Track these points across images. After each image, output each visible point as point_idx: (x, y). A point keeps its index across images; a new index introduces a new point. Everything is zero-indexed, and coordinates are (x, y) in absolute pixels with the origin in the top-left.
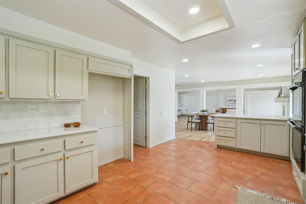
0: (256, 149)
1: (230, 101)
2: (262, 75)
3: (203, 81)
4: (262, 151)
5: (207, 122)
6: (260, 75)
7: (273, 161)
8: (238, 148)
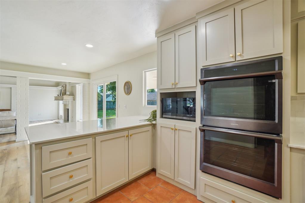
8: (97, 196)
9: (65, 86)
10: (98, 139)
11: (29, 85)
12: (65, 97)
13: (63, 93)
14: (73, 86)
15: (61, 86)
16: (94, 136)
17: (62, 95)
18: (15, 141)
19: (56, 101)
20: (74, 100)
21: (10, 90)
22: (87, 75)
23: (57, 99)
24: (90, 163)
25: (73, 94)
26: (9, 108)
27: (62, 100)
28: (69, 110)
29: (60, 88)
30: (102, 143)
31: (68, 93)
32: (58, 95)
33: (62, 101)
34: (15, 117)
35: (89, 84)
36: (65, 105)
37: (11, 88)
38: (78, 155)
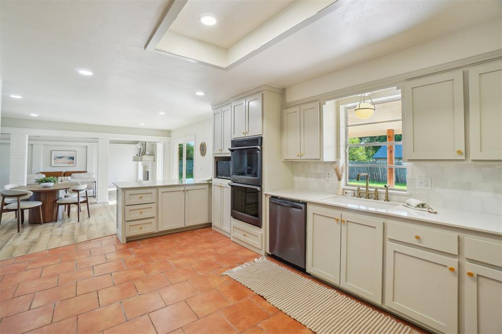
0: (180, 225)
1: (60, 158)
2: (143, 124)
3: (34, 115)
4: (188, 224)
5: (58, 202)
6: (141, 124)
7: (200, 232)
8: (159, 230)
9: (144, 144)
10: (160, 190)
11: (110, 143)
12: (144, 157)
13: (142, 153)
14: (154, 145)
15: (140, 144)
16: (157, 188)
17: (141, 155)
18: (96, 203)
19: (135, 162)
20: (154, 161)
21: (85, 148)
22: (168, 133)
23: (135, 160)
24: (153, 205)
25: (153, 154)
26: (85, 170)
27: (141, 160)
28: (149, 173)
29: (139, 146)
30: (163, 193)
31: (147, 153)
32: (137, 155)
33: (141, 162)
34: (95, 179)
35: (170, 142)
36: (145, 167)
37: (87, 147)
38: (147, 199)
